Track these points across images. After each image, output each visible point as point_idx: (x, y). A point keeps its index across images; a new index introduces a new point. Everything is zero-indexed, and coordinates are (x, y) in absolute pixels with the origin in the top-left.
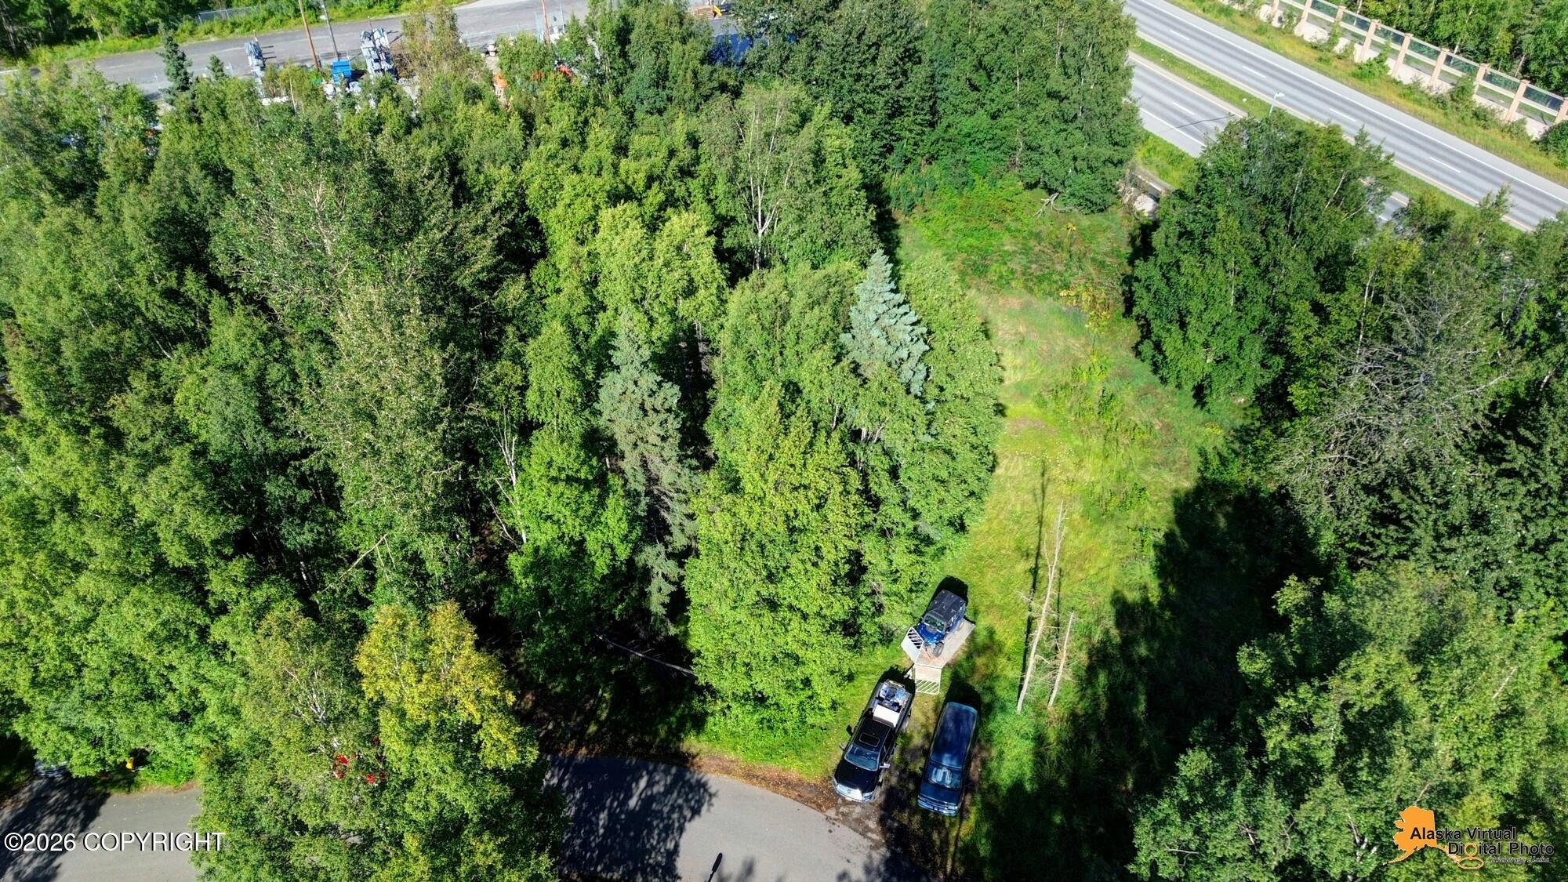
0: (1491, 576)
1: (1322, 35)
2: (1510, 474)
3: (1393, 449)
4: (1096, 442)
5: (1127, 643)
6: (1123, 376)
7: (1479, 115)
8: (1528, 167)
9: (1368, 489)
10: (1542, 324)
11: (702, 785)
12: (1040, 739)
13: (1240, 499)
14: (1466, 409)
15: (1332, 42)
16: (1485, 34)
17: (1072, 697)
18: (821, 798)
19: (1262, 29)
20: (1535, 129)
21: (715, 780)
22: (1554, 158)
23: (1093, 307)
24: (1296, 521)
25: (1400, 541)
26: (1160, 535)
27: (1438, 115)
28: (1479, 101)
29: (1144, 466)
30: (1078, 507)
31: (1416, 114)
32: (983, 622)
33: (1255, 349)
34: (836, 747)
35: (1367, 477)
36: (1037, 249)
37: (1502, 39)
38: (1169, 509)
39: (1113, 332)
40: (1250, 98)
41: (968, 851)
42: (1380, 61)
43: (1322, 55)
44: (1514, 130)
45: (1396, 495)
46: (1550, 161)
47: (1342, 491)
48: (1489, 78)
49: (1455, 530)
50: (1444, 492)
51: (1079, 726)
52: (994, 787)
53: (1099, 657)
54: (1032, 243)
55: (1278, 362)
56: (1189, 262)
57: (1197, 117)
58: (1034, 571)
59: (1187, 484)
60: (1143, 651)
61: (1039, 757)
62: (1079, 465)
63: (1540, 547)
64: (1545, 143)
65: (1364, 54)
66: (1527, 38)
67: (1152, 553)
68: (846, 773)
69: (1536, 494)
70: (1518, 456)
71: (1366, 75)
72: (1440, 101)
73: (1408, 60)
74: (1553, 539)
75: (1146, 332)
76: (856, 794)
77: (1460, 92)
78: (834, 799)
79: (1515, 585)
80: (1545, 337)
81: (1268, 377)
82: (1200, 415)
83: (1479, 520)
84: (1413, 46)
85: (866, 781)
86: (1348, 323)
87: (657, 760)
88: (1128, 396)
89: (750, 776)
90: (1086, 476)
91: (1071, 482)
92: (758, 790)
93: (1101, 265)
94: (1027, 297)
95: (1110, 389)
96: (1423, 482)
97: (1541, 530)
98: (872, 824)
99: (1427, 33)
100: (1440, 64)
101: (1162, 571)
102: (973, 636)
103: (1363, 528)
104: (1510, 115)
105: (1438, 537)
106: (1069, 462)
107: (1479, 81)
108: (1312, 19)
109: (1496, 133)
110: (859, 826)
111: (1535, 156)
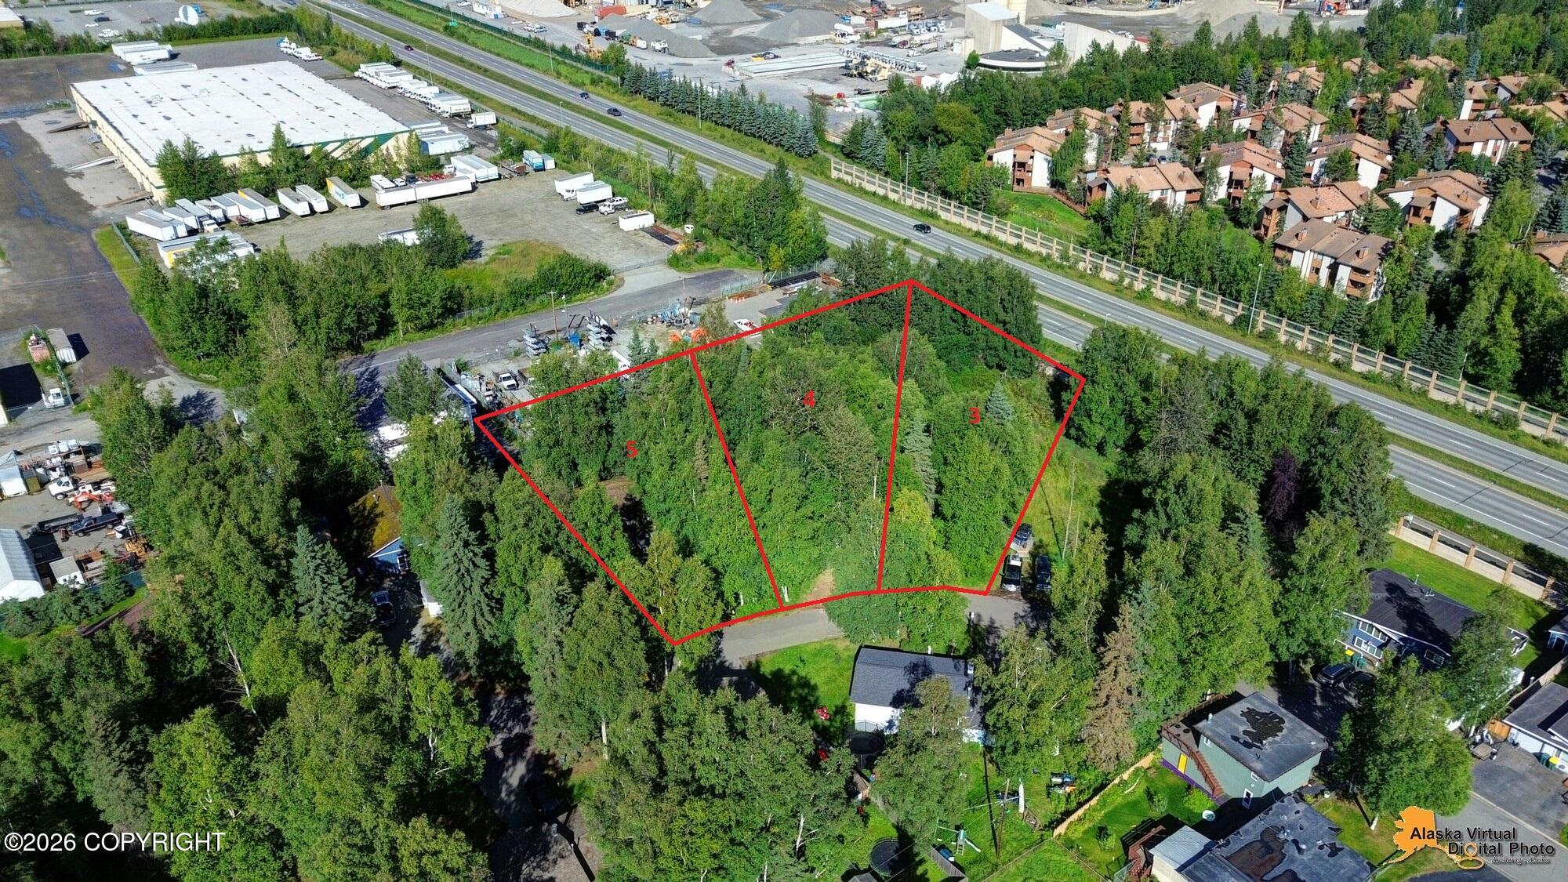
1: (1115, 277)
4: (1061, 472)
6: (1064, 446)
7: (1202, 314)
8: (1228, 338)
13: (1125, 483)
15: (1121, 280)
16: (1197, 272)
18: (1003, 592)
19: (1082, 276)
20: (1229, 319)
22: (1239, 331)
23: (1041, 419)
26: (1098, 502)
27: (1182, 315)
28: (1201, 306)
29: (1084, 479)
30: (1062, 496)
31: (1171, 316)
32: (1038, 537)
33: (1122, 422)
34: (998, 576)
37: (1206, 275)
38: (1098, 493)
39: (1053, 430)
40: (1087, 314)
42: (1148, 289)
43: (1117, 288)
44: (1220, 320)
46: (1238, 334)
48: (1204, 295)
55: (1132, 424)
56: (1088, 388)
59: (1104, 483)
62: (1057, 481)
64: (1235, 325)
65: (1139, 286)
66: (1217, 273)
67: (1096, 508)
68: (1006, 581)
71: (1143, 297)
72: (1181, 308)
73: (1162, 288)
75: (1070, 423)
76: (1013, 588)
77: (1191, 303)
81: (1129, 432)
82: (1102, 458)
84: (1163, 281)
85: (1016, 583)
86: (1157, 403)
88: (1069, 454)
90: (1061, 485)
93: (1039, 400)
95: (1060, 452)
98: (1021, 596)
99: (1169, 273)
100: (1178, 289)
101: (1101, 513)
102: (1036, 541)
104: (1217, 313)
106: (1052, 480)
107: (1199, 296)
108: (1108, 269)
109: (1210, 322)
110: (1016, 598)
111: (1231, 332)
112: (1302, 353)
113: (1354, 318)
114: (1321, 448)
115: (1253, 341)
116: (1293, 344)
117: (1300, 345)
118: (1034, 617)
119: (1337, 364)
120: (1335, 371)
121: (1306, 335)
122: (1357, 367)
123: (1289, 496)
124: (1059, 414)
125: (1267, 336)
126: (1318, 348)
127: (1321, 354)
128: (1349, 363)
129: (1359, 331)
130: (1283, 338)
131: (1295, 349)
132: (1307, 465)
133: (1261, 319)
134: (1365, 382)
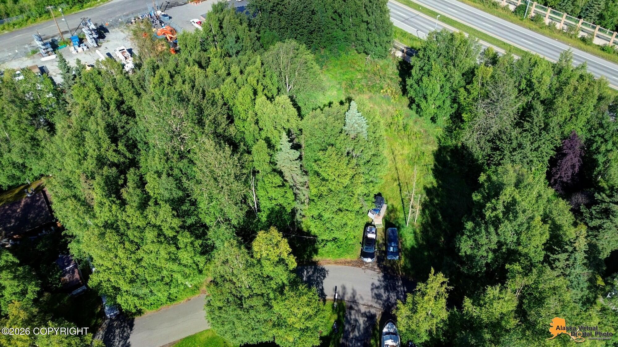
0: (525, 160)
2: (525, 131)
3: (495, 129)
4: (406, 140)
5: (431, 200)
6: (408, 116)
7: (495, 4)
8: (512, 22)
9: (489, 141)
10: (527, 85)
11: (323, 269)
12: (415, 233)
13: (452, 150)
14: (512, 114)
17: (420, 219)
18: (359, 264)
20: (512, 8)
21: (326, 267)
22: (519, 17)
23: (392, 94)
24: (471, 154)
25: (500, 155)
26: (432, 166)
27: (481, 6)
29: (422, 145)
30: (407, 162)
31: (475, 7)
32: (389, 203)
33: (448, 102)
34: (358, 248)
35: (488, 138)
36: (369, 76)
38: (432, 157)
39: (400, 102)
40: (422, 7)
41: (404, 268)
44: (505, 8)
45: (498, 143)
46: (518, 18)
47: (482, 143)
49: (514, 150)
50: (510, 140)
51: (424, 226)
52: (406, 249)
53: (425, 206)
54: (366, 74)
55: (456, 105)
57: (407, 17)
58: (399, 185)
59: (436, 148)
60: (436, 201)
61: (416, 238)
62: (403, 148)
63: (536, 150)
64: (515, 12)
67: (431, 172)
68: (364, 254)
69: (533, 135)
70: (527, 126)
74: (539, 147)
75: (412, 101)
76: (369, 260)
78: (363, 263)
79: (531, 161)
80: (528, 89)
81: (454, 111)
82: (434, 125)
83: (520, 146)
85: (371, 256)
87: (306, 265)
88: (411, 123)
89: (336, 263)
90: (406, 152)
91: (402, 155)
92: (340, 266)
93: (391, 79)
94: (370, 94)
95: (405, 121)
96: (504, 138)
97: (536, 145)
98: (376, 267)
101: (436, 176)
102: (388, 208)
103: (489, 153)
104: (504, 3)
105: (510, 152)
106: (399, 148)
109: (500, 11)
110: (372, 269)
111: (513, 17)
112: (560, 31)
113: (596, 7)
114: (601, 131)
115: (528, 24)
116: (554, 25)
117: (558, 26)
118: (386, 288)
119: (583, 40)
120: (582, 45)
121: (564, 19)
122: (597, 41)
123: (573, 166)
124: (404, 91)
125: (536, 19)
126: (571, 28)
127: (573, 32)
128: (591, 39)
129: (598, 16)
130: (547, 21)
131: (555, 29)
132: (590, 142)
133: (533, 8)
134: (602, 53)
